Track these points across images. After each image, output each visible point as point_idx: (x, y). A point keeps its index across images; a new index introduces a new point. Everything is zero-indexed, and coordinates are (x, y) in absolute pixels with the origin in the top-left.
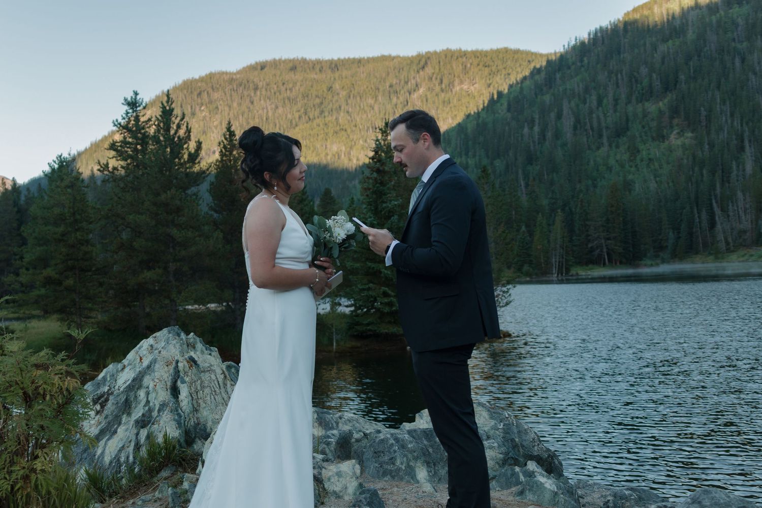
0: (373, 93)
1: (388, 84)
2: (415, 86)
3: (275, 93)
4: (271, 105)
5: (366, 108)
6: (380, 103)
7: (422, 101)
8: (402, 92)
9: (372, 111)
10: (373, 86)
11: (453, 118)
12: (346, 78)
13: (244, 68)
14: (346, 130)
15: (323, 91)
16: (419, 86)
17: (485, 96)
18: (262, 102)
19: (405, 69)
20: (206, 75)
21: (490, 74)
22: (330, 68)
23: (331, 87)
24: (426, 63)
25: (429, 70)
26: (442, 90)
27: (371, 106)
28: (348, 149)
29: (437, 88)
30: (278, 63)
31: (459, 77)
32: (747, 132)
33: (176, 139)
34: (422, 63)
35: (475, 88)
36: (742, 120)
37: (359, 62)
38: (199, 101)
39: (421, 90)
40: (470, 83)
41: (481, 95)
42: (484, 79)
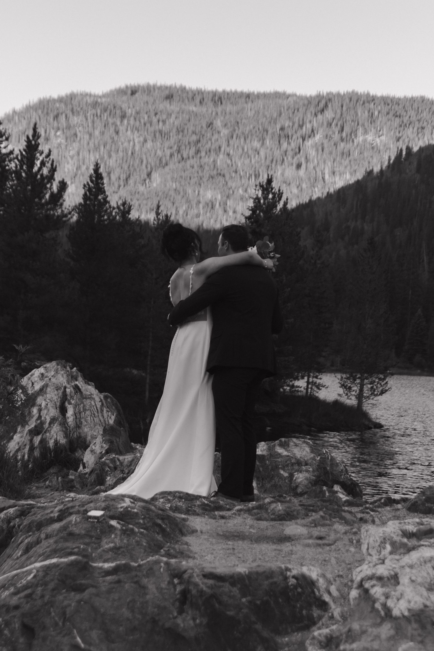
0: (261, 135)
1: (278, 127)
2: (310, 131)
3: (145, 124)
4: (139, 137)
5: (250, 152)
6: (267, 148)
7: (317, 150)
8: (295, 137)
9: (257, 156)
10: (260, 128)
11: (351, 174)
12: (230, 113)
13: (111, 91)
14: (224, 176)
15: (202, 127)
16: (316, 132)
17: (391, 151)
18: (129, 132)
19: (300, 110)
20: (67, 96)
21: (401, 126)
22: (212, 100)
23: (211, 124)
24: (326, 106)
25: (329, 114)
26: (342, 140)
27: (256, 151)
28: (225, 198)
29: (336, 137)
30: (152, 89)
31: (363, 125)
33: (39, 176)
34: (322, 105)
35: (381, 141)
37: (248, 96)
38: (56, 124)
39: (318, 137)
40: (376, 134)
41: (387, 149)
42: (393, 131)
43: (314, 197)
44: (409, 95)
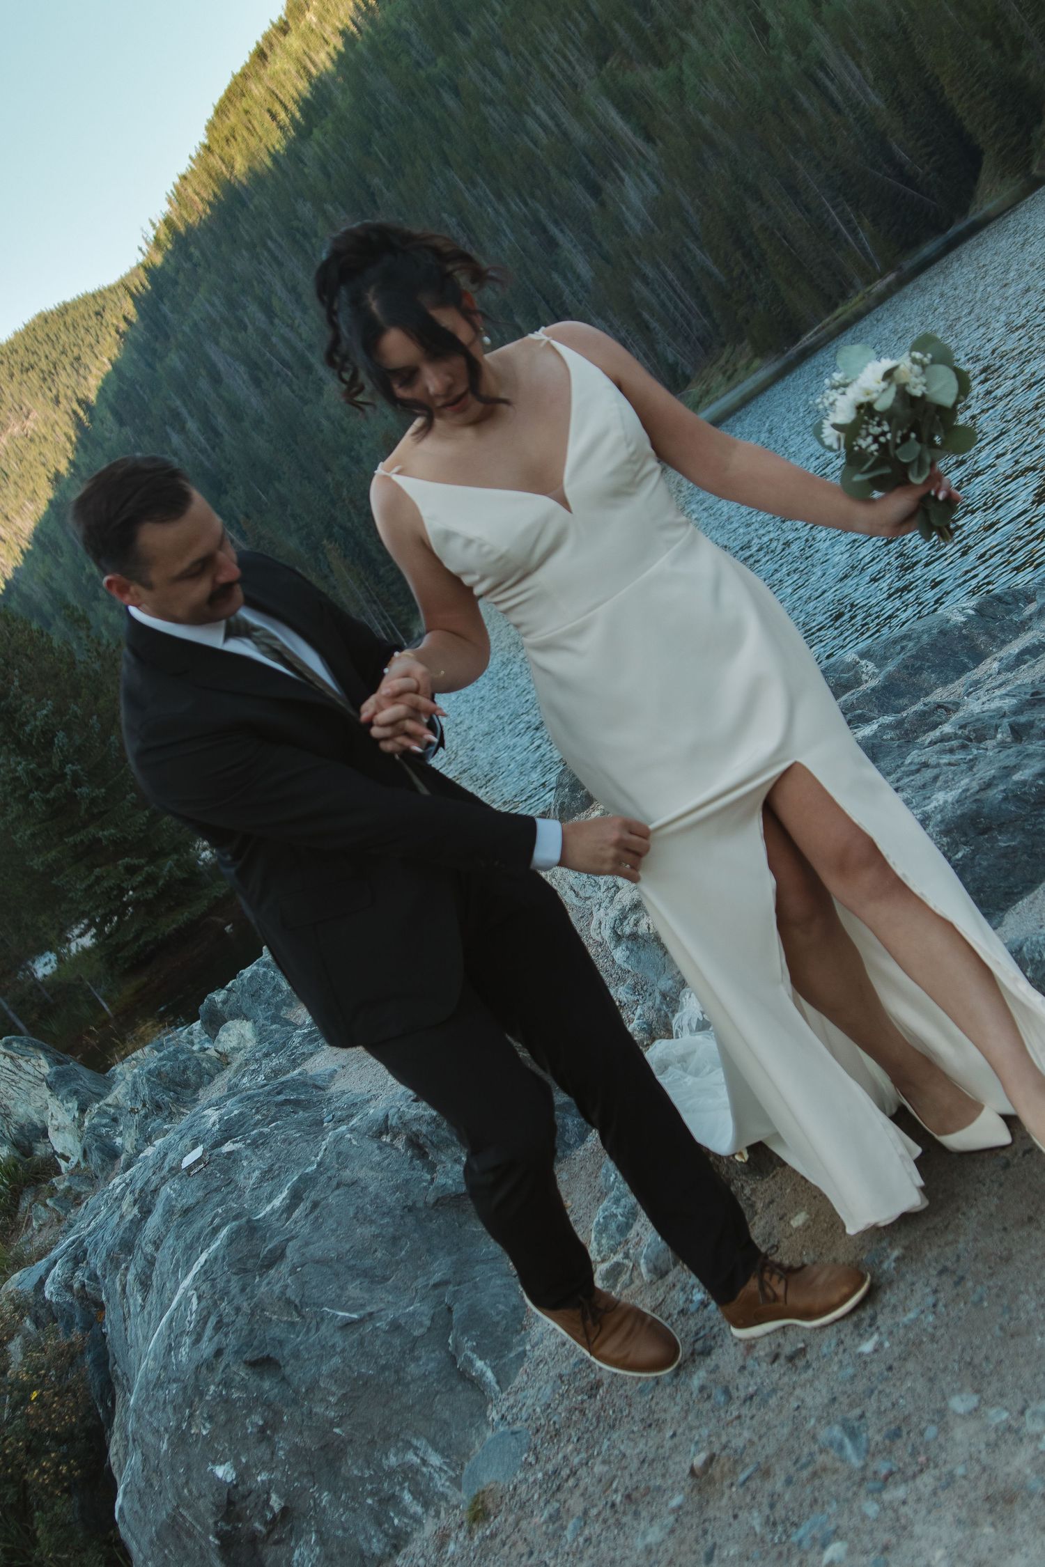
11: (32, 500)
17: (61, 424)
21: (44, 379)
32: (542, 210)
35: (36, 421)
36: (520, 195)
40: (19, 419)
41: (52, 426)
42: (40, 395)
43: (9, 575)
44: (19, 326)
